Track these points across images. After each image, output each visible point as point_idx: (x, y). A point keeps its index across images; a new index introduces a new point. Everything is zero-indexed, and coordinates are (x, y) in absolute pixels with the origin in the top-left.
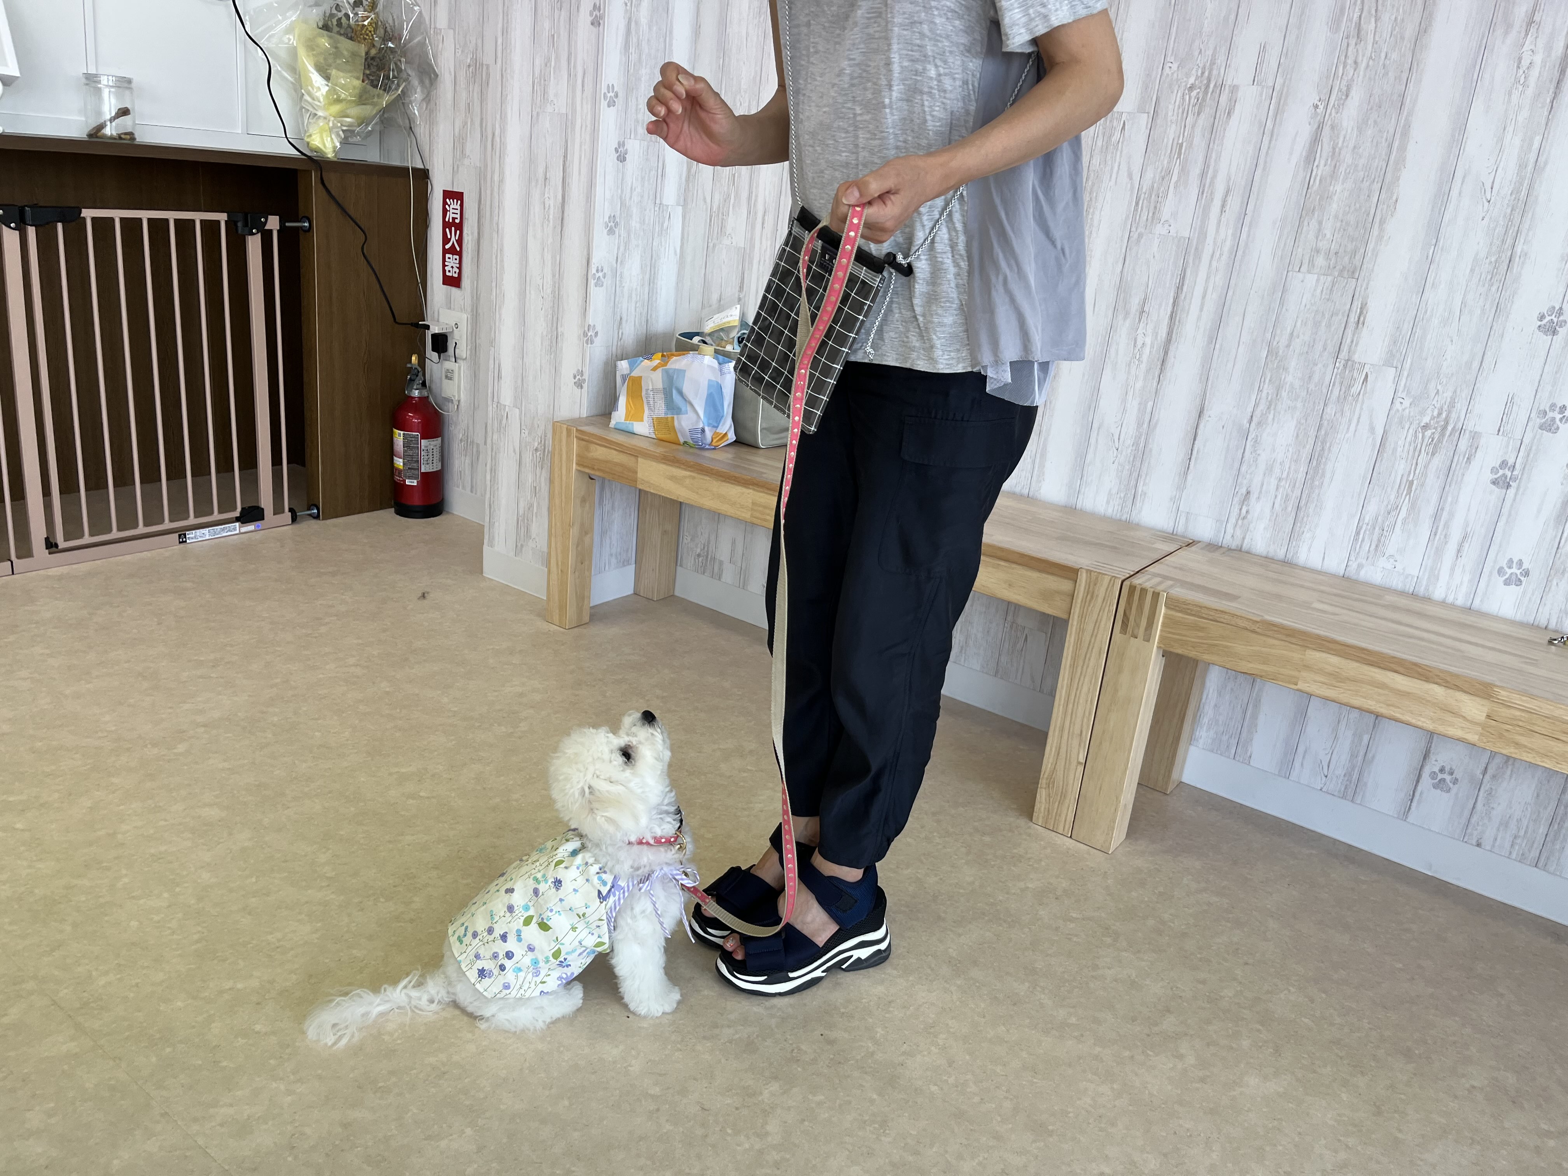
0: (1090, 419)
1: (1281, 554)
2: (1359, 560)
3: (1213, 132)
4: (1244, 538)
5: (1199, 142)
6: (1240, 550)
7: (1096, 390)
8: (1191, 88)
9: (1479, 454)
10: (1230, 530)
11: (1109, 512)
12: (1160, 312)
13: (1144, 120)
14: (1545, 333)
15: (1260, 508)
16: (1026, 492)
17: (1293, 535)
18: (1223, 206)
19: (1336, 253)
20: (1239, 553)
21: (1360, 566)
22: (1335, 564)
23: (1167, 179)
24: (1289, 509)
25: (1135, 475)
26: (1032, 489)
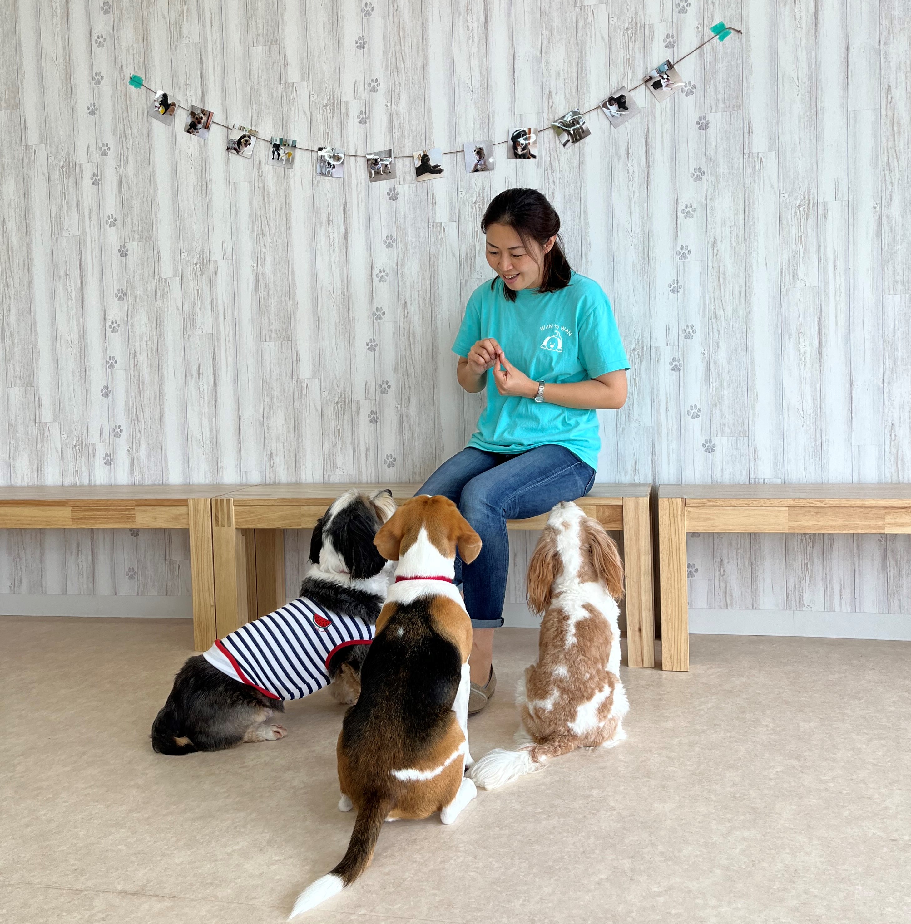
0: (186, 434)
1: (294, 480)
2: (328, 474)
3: (211, 283)
4: (275, 477)
5: (206, 288)
6: (274, 483)
7: (186, 418)
8: (196, 264)
9: (362, 410)
10: (268, 474)
11: (207, 482)
12: (208, 371)
13: (177, 280)
14: (371, 351)
15: (279, 460)
16: (161, 482)
17: (297, 469)
18: (224, 316)
19: (279, 331)
20: (275, 484)
21: (329, 476)
22: (318, 478)
23: (195, 307)
24: (292, 456)
25: (215, 458)
26: (164, 480)
